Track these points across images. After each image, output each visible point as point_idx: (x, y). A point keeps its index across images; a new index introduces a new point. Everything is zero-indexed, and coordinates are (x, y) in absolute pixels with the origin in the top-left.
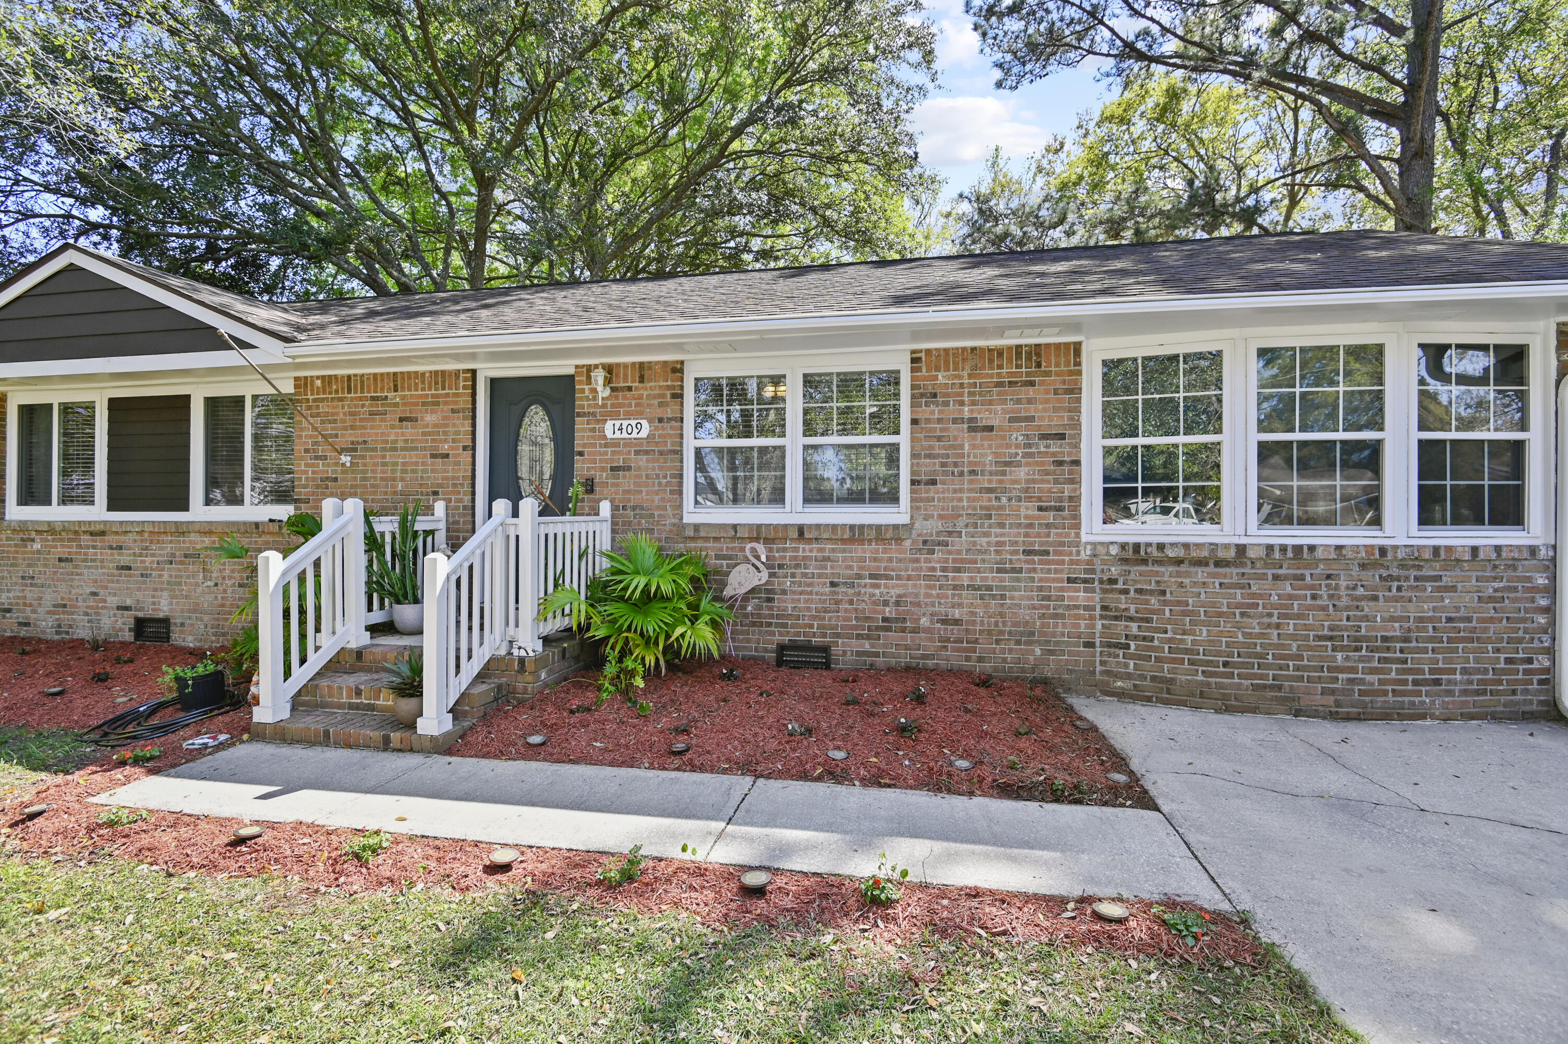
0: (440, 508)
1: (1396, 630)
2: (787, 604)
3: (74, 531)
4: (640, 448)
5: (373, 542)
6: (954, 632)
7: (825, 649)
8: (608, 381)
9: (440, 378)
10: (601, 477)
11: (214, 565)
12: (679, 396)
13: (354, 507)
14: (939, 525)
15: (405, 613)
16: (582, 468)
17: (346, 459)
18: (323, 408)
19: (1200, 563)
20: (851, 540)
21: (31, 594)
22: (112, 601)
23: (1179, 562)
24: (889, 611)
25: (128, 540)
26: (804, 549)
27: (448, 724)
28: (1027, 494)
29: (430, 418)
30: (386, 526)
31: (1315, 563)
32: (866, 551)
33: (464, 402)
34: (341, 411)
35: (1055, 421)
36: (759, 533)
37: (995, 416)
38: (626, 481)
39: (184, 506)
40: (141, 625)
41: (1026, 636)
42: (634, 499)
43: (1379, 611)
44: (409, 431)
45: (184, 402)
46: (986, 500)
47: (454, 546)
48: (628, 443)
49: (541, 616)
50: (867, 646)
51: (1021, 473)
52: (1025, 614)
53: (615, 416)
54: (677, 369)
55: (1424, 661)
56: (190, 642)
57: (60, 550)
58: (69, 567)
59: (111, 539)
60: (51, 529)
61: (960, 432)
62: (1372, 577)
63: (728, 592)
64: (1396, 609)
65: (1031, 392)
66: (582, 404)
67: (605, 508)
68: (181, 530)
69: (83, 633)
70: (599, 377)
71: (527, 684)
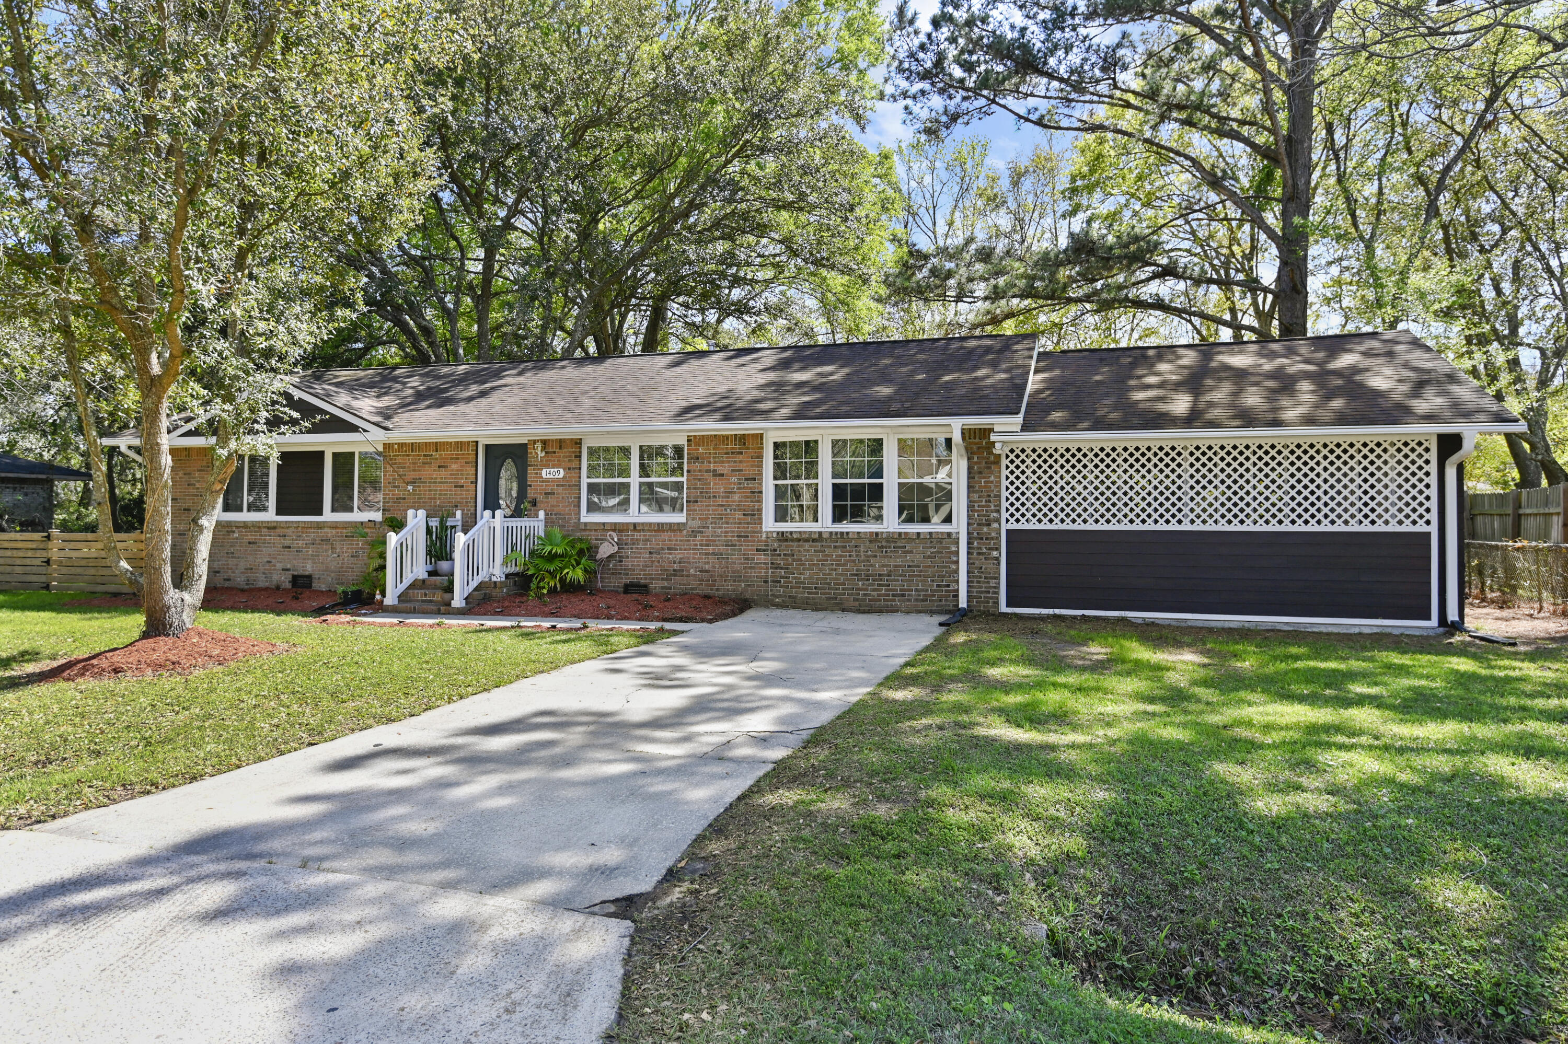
0: (459, 514)
1: (885, 571)
2: (628, 563)
3: (257, 526)
4: (559, 483)
5: (429, 531)
6: (705, 576)
7: (645, 586)
8: (543, 449)
9: (460, 445)
10: (540, 498)
11: (338, 545)
12: (579, 457)
13: (422, 513)
14: (699, 523)
15: (444, 565)
16: (531, 493)
17: (410, 488)
18: (399, 460)
19: (806, 540)
20: (658, 531)
21: (232, 562)
22: (279, 566)
23: (799, 540)
24: (676, 566)
25: (289, 532)
26: (637, 535)
27: (463, 604)
28: (739, 508)
29: (454, 466)
30: (434, 523)
31: (851, 540)
32: (665, 536)
33: (472, 458)
34: (408, 462)
35: (751, 472)
36: (615, 527)
37: (724, 469)
38: (552, 500)
39: (320, 513)
40: (295, 579)
41: (738, 577)
42: (556, 510)
43: (877, 563)
44: (443, 473)
45: (321, 454)
46: (720, 510)
47: (465, 531)
48: (553, 480)
49: (505, 563)
50: (666, 584)
51: (736, 497)
52: (737, 567)
53: (547, 466)
54: (578, 443)
55: (897, 585)
56: (324, 588)
57: (250, 537)
58: (254, 547)
59: (278, 531)
60: (245, 525)
61: (709, 477)
62: (874, 546)
63: (599, 557)
64: (885, 561)
65: (741, 457)
66: (531, 460)
67: (541, 514)
68: (320, 526)
69: (262, 584)
70: (539, 446)
71: (495, 593)
